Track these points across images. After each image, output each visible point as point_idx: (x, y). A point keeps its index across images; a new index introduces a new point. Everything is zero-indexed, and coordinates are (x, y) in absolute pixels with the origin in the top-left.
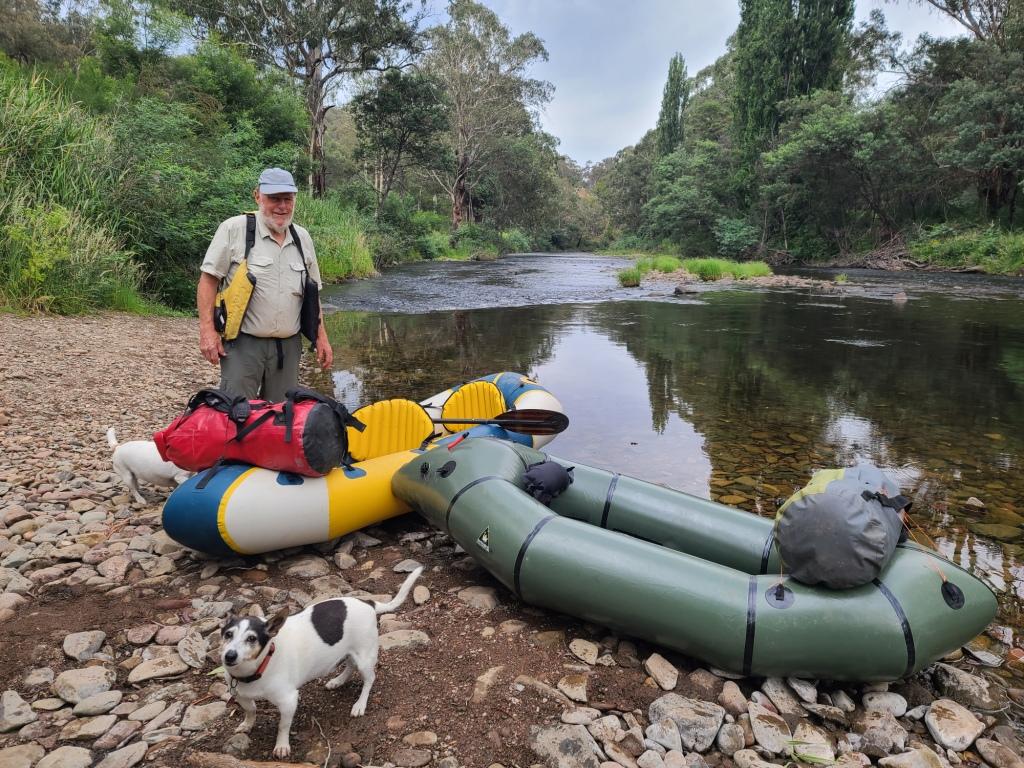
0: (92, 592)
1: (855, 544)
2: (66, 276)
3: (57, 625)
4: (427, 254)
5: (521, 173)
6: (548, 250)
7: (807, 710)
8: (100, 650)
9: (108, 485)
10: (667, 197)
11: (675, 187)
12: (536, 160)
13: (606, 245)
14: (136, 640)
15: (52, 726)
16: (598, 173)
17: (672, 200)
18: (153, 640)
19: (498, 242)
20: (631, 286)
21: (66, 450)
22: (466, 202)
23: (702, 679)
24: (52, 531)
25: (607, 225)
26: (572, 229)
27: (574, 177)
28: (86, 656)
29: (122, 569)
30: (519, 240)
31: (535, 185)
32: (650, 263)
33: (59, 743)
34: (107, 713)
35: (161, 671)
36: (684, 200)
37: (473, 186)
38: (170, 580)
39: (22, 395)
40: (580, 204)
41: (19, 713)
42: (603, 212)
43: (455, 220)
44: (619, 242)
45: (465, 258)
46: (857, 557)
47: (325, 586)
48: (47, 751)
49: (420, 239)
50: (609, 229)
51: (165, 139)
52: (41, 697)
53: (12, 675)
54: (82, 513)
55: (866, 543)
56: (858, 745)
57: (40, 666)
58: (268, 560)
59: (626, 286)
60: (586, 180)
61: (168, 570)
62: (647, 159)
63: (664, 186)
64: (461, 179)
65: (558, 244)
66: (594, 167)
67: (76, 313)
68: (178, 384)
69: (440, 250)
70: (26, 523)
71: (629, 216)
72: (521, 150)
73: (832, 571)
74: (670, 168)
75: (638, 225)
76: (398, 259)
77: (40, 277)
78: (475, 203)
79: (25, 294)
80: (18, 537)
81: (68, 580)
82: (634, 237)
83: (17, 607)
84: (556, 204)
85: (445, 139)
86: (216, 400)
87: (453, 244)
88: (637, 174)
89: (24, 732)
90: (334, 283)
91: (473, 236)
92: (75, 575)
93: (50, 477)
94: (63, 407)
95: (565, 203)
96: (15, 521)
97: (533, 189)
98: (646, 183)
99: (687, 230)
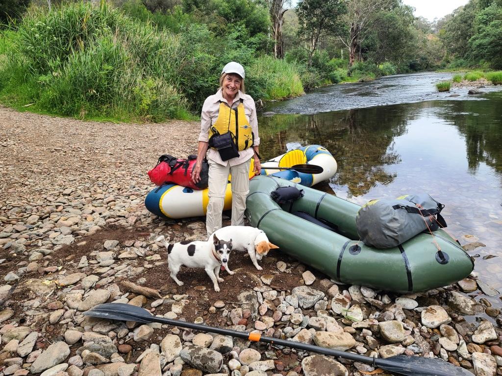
0: (121, 228)
1: (383, 228)
2: (157, 106)
3: (106, 237)
4: (335, 81)
5: (391, 30)
6: (407, 72)
7: (366, 301)
8: (115, 247)
9: (146, 190)
10: (482, 34)
11: (488, 28)
12: (400, 22)
13: (444, 66)
14: (127, 245)
15: (92, 269)
16: (441, 24)
17: (485, 36)
18: (133, 245)
19: (375, 71)
20: (443, 91)
21: (137, 177)
22: (357, 51)
23: (325, 283)
24: (120, 206)
25: (446, 54)
26: (423, 59)
27: (425, 29)
28: (110, 248)
29: (134, 221)
30: (389, 68)
31: (399, 35)
32: (463, 76)
33: (92, 274)
34: (108, 266)
35: (129, 256)
36: (493, 35)
37: (361, 41)
38: (148, 226)
39: (129, 156)
40: (428, 44)
41: (83, 264)
42: (443, 47)
43: (351, 61)
44: (453, 63)
45: (356, 81)
46: (384, 234)
47: (198, 233)
48: (87, 276)
49: (332, 73)
50: (446, 56)
51: (199, 42)
52: (93, 260)
53: (87, 252)
54: (132, 200)
55: (388, 228)
56: (377, 317)
57: (96, 250)
58: (183, 222)
59: (440, 91)
60: (433, 29)
61: (149, 222)
62: (472, 12)
63: (480, 28)
64: (355, 38)
65: (414, 68)
66: (439, 21)
67: (160, 121)
68: (188, 151)
69: (342, 78)
70: (113, 203)
71: (459, 48)
72: (391, 17)
73: (375, 240)
74: (485, 17)
75: (465, 52)
76: (318, 86)
77: (147, 108)
78: (362, 51)
79: (141, 115)
80: (109, 208)
81: (116, 223)
82: (462, 60)
83: (98, 230)
84: (413, 45)
85: (346, 18)
86: (166, 159)
87: (349, 74)
88: (465, 22)
89: (83, 270)
90: (281, 100)
91: (360, 69)
92: (119, 221)
93: (127, 187)
94: (141, 160)
95: (419, 44)
96: (110, 202)
97: (398, 39)
98: (471, 27)
99: (495, 54)
